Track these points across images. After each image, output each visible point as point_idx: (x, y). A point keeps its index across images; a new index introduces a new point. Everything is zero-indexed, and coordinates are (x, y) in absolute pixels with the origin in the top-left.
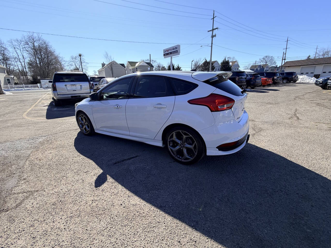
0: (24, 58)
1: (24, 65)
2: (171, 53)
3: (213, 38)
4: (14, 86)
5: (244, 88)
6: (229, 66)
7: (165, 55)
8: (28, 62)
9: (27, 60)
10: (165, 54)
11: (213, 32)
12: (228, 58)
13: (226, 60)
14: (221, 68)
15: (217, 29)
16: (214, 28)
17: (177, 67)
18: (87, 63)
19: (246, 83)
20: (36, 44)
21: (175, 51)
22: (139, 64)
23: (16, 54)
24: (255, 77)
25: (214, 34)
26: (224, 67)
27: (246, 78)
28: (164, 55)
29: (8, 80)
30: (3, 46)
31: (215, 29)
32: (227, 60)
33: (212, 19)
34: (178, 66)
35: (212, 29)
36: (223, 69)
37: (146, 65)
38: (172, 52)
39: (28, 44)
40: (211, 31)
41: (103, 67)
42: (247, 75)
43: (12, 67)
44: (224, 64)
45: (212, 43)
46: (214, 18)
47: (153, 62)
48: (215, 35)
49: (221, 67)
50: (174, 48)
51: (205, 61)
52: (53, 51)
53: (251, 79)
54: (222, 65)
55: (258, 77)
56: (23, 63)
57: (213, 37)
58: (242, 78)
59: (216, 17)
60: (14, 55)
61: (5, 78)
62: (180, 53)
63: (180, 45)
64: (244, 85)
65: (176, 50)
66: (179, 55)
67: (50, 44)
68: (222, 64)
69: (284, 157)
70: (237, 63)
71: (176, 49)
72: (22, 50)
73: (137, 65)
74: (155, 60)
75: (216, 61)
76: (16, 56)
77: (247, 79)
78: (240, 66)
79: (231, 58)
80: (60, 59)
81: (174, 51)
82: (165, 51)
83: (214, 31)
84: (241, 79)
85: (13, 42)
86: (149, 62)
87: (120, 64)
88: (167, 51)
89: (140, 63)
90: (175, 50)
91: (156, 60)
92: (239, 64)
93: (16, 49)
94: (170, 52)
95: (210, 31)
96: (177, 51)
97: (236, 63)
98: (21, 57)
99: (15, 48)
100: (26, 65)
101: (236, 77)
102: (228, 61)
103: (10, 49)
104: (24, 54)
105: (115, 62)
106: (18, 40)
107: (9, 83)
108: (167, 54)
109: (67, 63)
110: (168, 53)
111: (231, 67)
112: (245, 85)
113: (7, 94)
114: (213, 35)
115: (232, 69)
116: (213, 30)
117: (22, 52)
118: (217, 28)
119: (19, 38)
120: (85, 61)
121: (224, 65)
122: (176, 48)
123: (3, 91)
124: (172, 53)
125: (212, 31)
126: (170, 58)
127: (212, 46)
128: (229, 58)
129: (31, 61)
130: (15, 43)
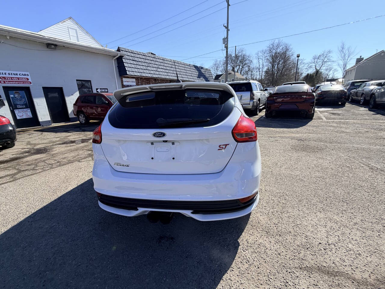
0: (263, 67)
9: (265, 69)
18: (333, 61)
30: (251, 59)
52: (291, 55)
56: (261, 72)
60: (257, 65)
67: (291, 47)
98: (261, 67)
99: (259, 59)
100: (263, 74)
103: (255, 61)
104: (264, 63)
106: (264, 50)
109: (306, 65)
117: (263, 61)
119: (265, 48)
129: (268, 69)
130: (260, 54)
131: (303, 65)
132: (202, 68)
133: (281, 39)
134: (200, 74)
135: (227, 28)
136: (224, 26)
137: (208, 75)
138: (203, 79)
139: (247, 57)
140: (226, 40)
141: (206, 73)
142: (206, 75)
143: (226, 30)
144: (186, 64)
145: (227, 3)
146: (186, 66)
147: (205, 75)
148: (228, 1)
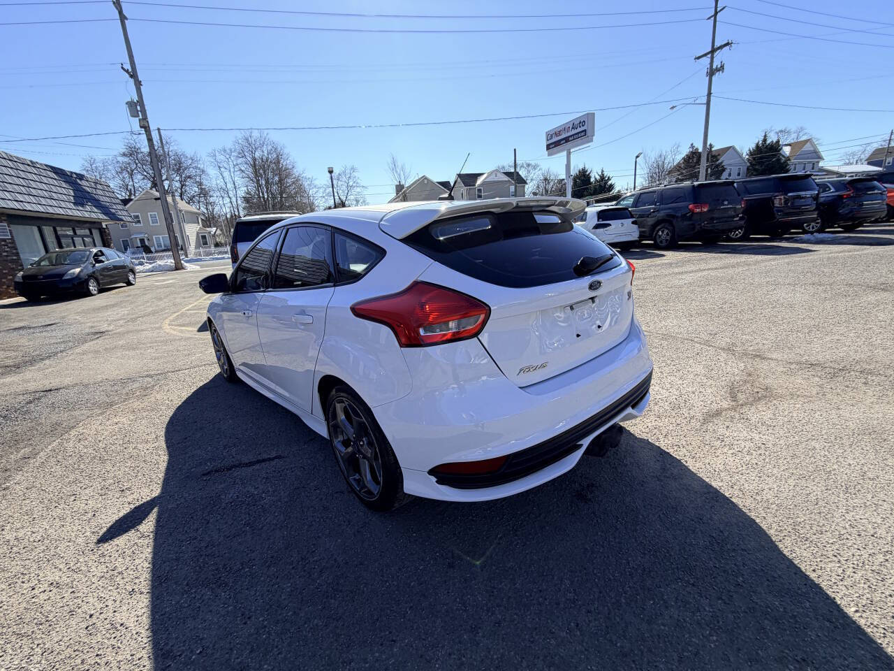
0: (235, 188)
1: (235, 203)
2: (567, 140)
3: (713, 78)
4: (213, 249)
5: (811, 230)
6: (779, 160)
7: (551, 147)
8: (243, 195)
9: (242, 192)
10: (552, 144)
11: (712, 58)
12: (777, 133)
13: (768, 142)
14: (748, 169)
15: (728, 47)
16: (717, 44)
17: (598, 177)
19: (816, 213)
20: (257, 155)
21: (578, 133)
22: (485, 179)
23: (222, 180)
24: (857, 190)
25: (716, 64)
26: (761, 163)
27: (818, 194)
28: (548, 147)
29: (204, 237)
30: (199, 166)
31: (721, 47)
32: (772, 138)
33: (709, 18)
34: (600, 174)
35: (710, 50)
36: (755, 170)
37: (506, 178)
38: (571, 136)
39: (244, 156)
40: (705, 55)
41: (397, 194)
42: (824, 187)
43: (217, 209)
44: (761, 153)
45: (709, 94)
46: (716, 13)
47: (530, 168)
48: (722, 67)
49: (749, 164)
50: (576, 123)
51: (692, 152)
52: (290, 167)
53: (840, 197)
54: (754, 159)
55: (874, 188)
56: (234, 200)
57: (711, 73)
58: (799, 197)
59: (724, 8)
60: (218, 182)
61: (198, 233)
62: (594, 138)
63: (594, 114)
64: (809, 221)
65: (582, 129)
66: (589, 144)
67: (286, 151)
68: (751, 154)
69: (771, 532)
70: (813, 145)
71: (583, 126)
72: (232, 170)
73: (479, 181)
74: (536, 162)
75: (728, 148)
76: (222, 184)
77: (822, 200)
78: (823, 154)
79: (789, 132)
80: (306, 184)
81: (576, 134)
82: (549, 136)
83: (715, 54)
84: (798, 203)
85: (217, 154)
86: (512, 170)
87: (440, 183)
88: (557, 133)
89: (490, 174)
90: (579, 130)
91: (538, 162)
92: (820, 149)
93: (222, 169)
94: (564, 136)
95: (704, 58)
96: (585, 131)
97: (807, 147)
98: (230, 186)
99: (219, 167)
100: (239, 202)
101: (776, 194)
102: (778, 142)
103: (212, 171)
104: (236, 179)
105: (426, 178)
106: (227, 149)
107: (205, 243)
108: (557, 144)
109: (321, 190)
110: (557, 142)
111: (785, 162)
112: (814, 220)
113: (189, 270)
114: (714, 67)
115: (792, 167)
116: (713, 51)
117: (232, 175)
118: (727, 44)
119: (229, 145)
120: (359, 181)
121: (761, 158)
122: (582, 123)
123: (182, 262)
124: (570, 139)
125: (709, 56)
126: (565, 153)
127: (708, 104)
128: (781, 131)
129: (248, 193)
130: (220, 157)
131: (315, 190)
132: (81, 177)
133: (266, 132)
134: (79, 194)
135: (133, 75)
136: (122, 68)
137: (108, 200)
138: (96, 210)
139: (190, 161)
140: (139, 108)
141: (100, 192)
142: (101, 199)
143: (132, 81)
144: (17, 158)
145: (117, 9)
146: (22, 167)
147: (96, 197)
148: (118, 4)
